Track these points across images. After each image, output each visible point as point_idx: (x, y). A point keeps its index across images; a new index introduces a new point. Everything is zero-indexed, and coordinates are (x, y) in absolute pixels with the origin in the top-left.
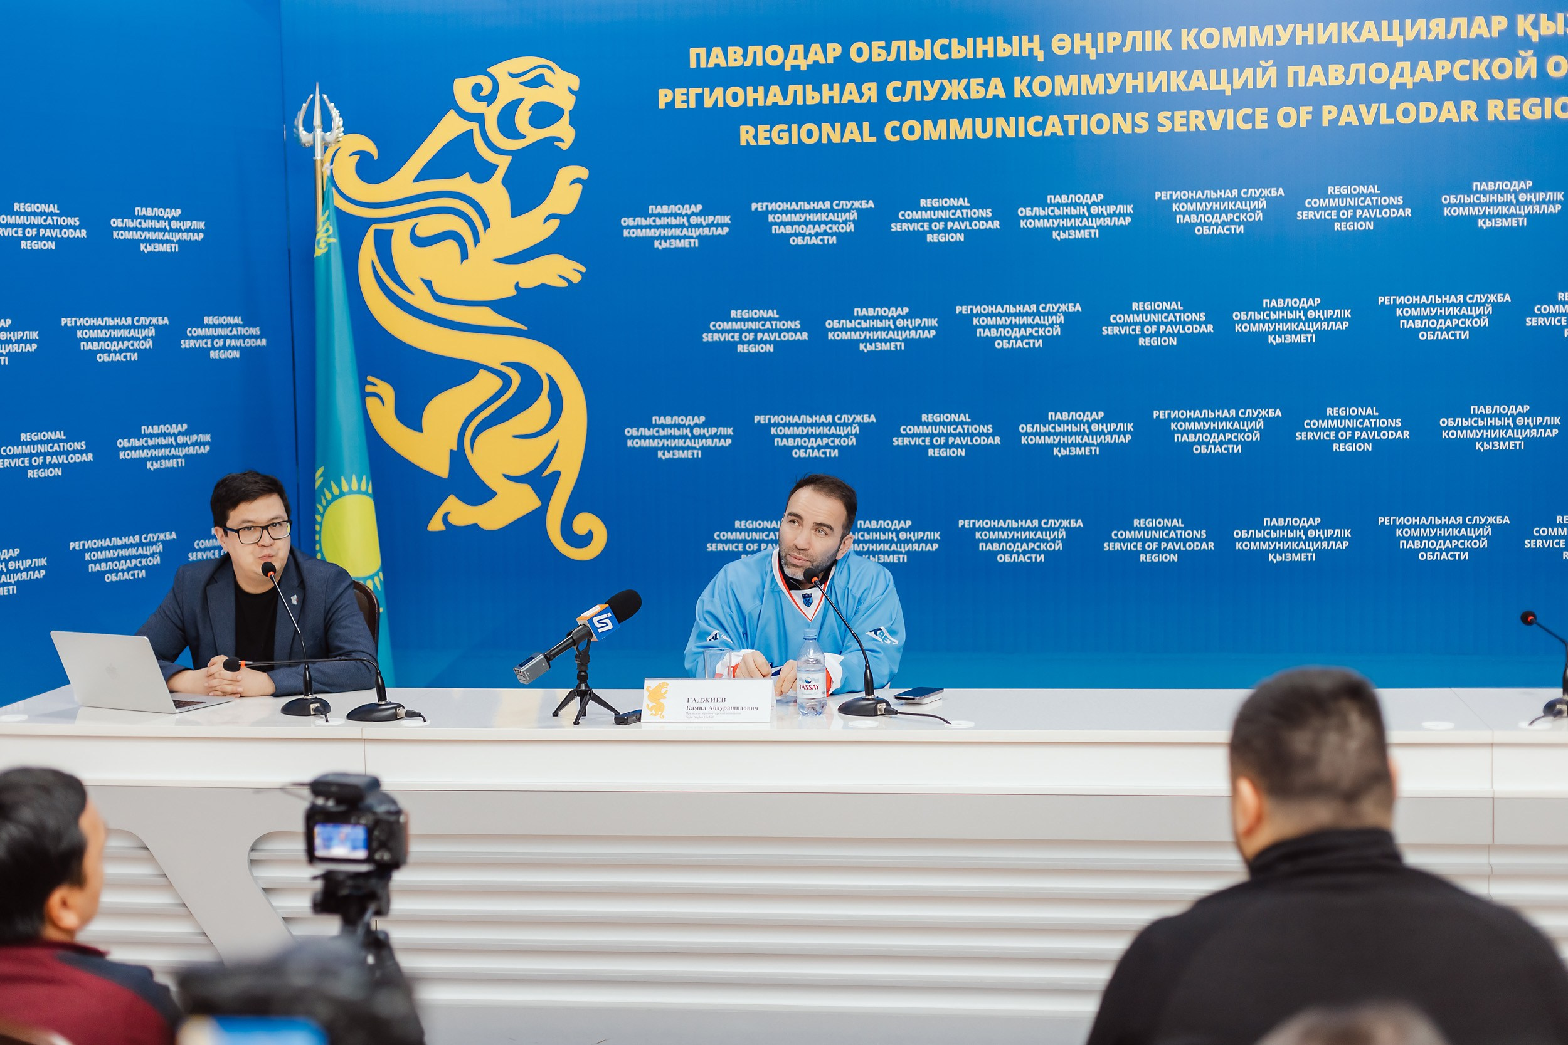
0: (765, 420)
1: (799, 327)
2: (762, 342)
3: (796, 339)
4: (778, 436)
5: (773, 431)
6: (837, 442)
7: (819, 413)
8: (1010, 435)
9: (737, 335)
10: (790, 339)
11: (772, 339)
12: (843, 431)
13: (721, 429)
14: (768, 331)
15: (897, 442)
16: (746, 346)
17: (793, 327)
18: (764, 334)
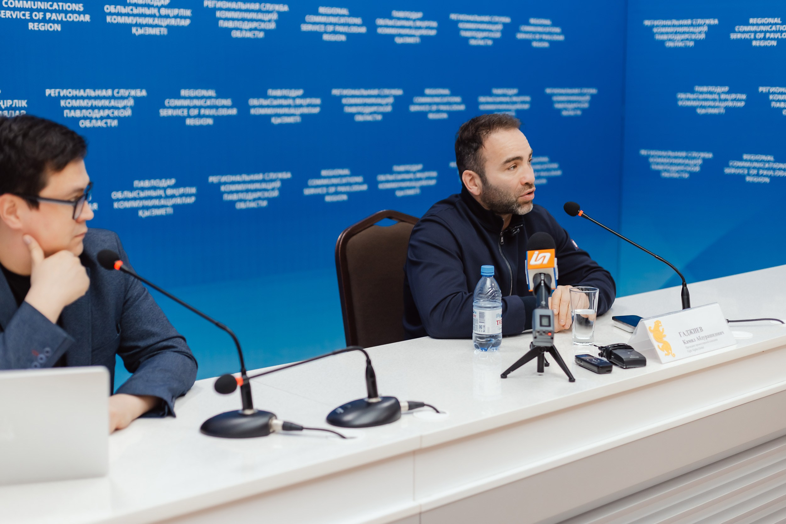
0: (55, 93)
1: (82, 9)
2: (50, 21)
3: (80, 20)
4: (67, 108)
5: (63, 103)
6: (116, 113)
7: (101, 87)
8: (244, 108)
9: (27, 14)
10: (75, 20)
11: (60, 19)
12: (121, 104)
13: (16, 101)
14: (55, 11)
15: (164, 113)
16: (36, 24)
17: (77, 9)
18: (52, 14)
